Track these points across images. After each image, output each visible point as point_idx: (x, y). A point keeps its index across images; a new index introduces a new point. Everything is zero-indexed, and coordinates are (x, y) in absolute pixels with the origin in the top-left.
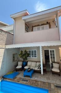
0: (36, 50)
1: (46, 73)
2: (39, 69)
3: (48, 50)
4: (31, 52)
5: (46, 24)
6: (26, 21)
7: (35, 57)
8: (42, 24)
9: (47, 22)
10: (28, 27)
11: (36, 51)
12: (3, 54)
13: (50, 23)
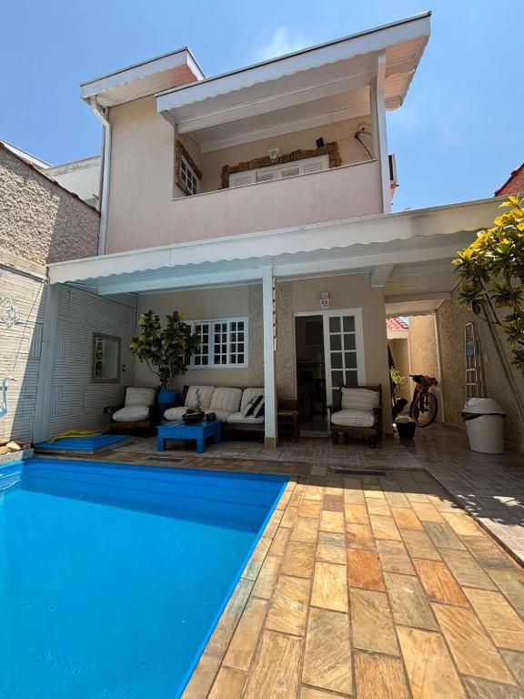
0: (246, 321)
1: (297, 442)
2: (252, 419)
3: (321, 317)
4: (212, 334)
5: (310, 154)
6: (182, 130)
7: (233, 361)
8: (288, 152)
9: (320, 143)
10: (199, 174)
11: (241, 325)
12: (35, 314)
13: (334, 144)
